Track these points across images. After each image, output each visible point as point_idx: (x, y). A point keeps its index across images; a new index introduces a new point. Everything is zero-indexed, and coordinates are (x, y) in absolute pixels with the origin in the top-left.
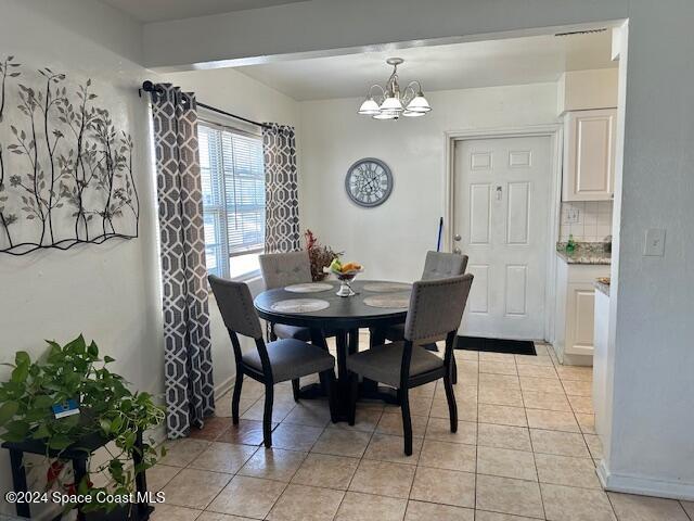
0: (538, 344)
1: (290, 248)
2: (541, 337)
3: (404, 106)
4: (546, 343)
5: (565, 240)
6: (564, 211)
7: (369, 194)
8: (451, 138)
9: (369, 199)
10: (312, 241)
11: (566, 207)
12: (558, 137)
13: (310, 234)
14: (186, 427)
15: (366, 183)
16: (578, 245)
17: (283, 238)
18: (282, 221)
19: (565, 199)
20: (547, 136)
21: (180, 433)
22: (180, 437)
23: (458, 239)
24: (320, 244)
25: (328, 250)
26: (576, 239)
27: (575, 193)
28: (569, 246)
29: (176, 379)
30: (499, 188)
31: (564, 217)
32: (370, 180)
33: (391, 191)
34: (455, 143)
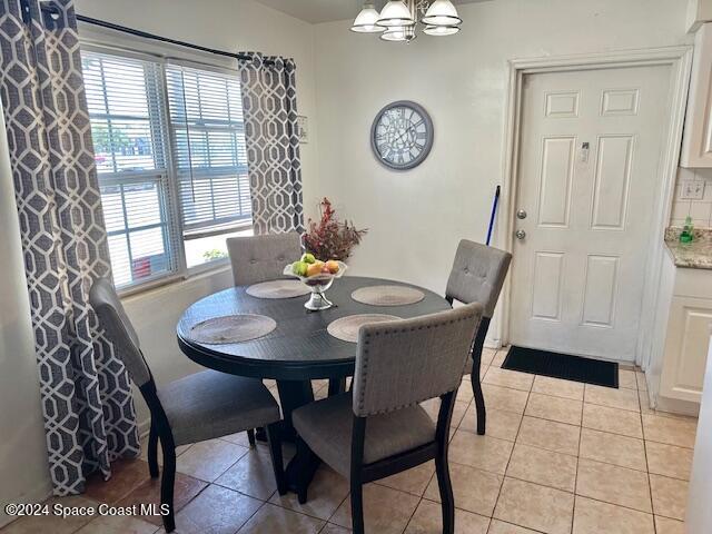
0: (625, 368)
1: (288, 226)
2: (630, 358)
3: (420, 15)
4: (636, 367)
5: (679, 225)
6: (681, 182)
7: (400, 152)
8: (518, 70)
9: (401, 158)
10: (329, 212)
11: (684, 174)
12: (682, 68)
13: (327, 203)
14: (77, 483)
15: (397, 136)
16: (699, 235)
17: (279, 211)
18: (277, 189)
19: (685, 164)
20: (667, 64)
21: (71, 489)
22: (70, 494)
23: (523, 216)
24: (339, 218)
25: (349, 226)
26: (696, 225)
27: (701, 154)
28: (684, 234)
29: (58, 421)
30: (586, 145)
31: (682, 190)
32: (403, 131)
33: (431, 147)
34: (524, 77)
